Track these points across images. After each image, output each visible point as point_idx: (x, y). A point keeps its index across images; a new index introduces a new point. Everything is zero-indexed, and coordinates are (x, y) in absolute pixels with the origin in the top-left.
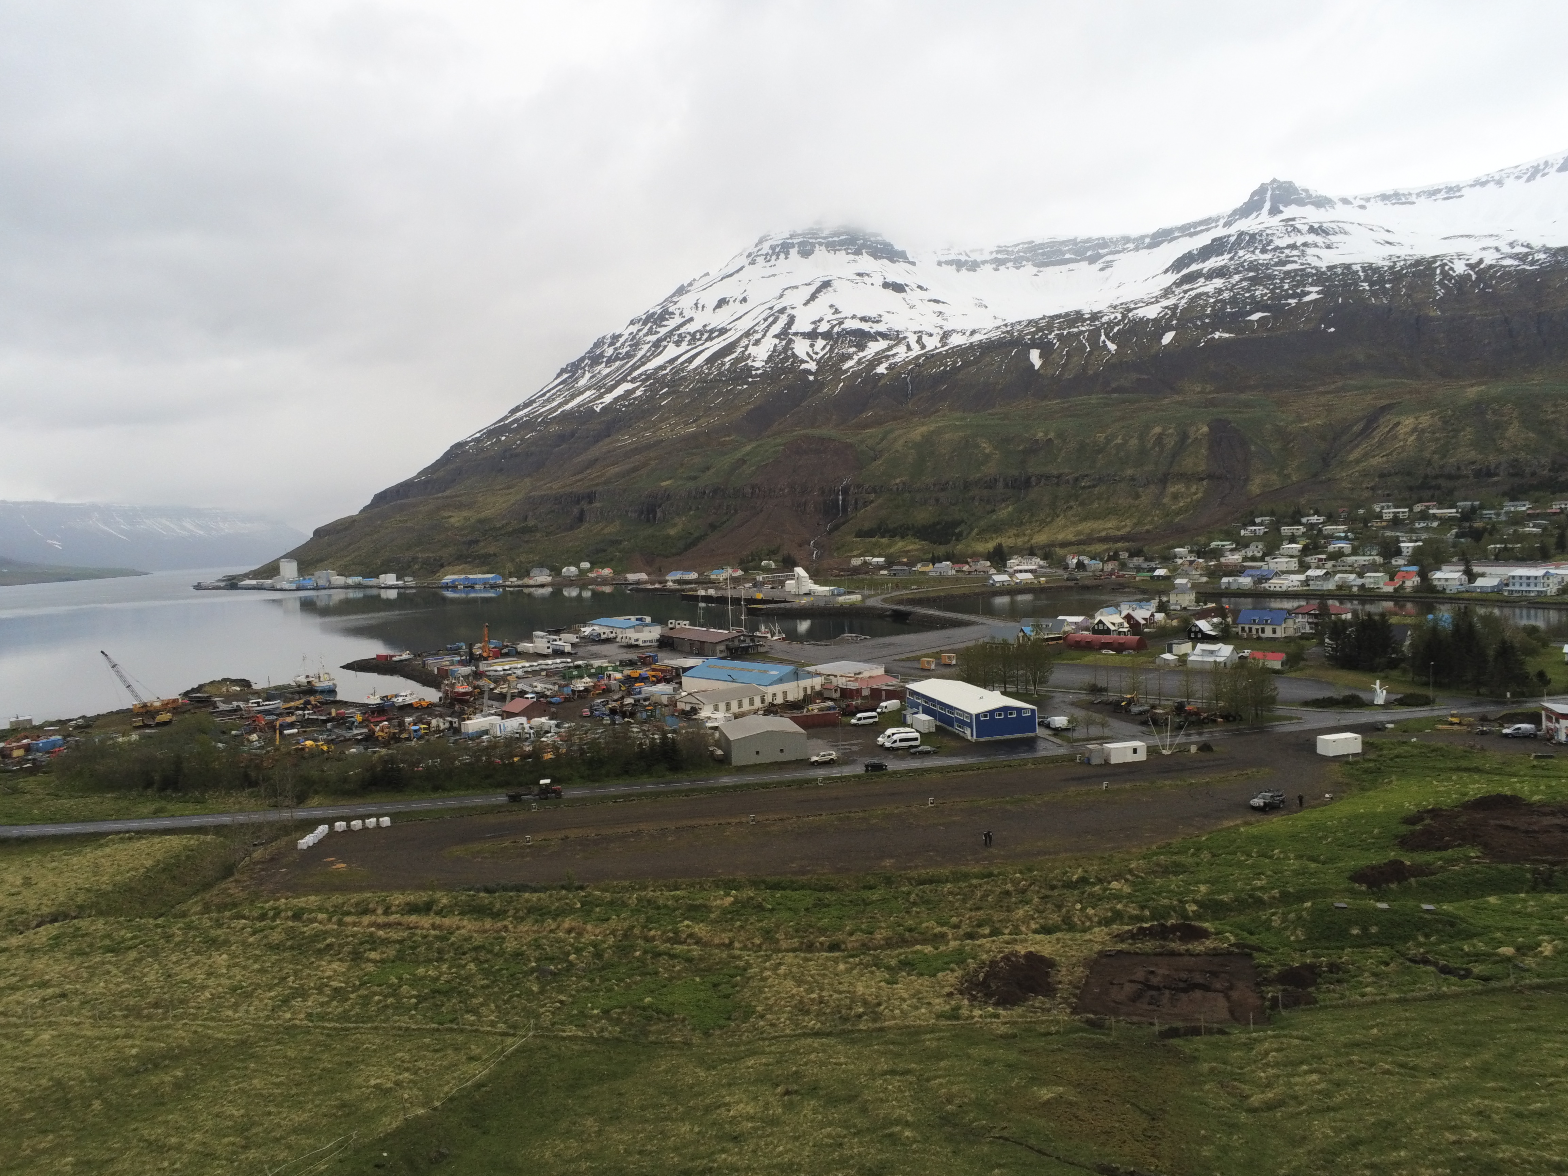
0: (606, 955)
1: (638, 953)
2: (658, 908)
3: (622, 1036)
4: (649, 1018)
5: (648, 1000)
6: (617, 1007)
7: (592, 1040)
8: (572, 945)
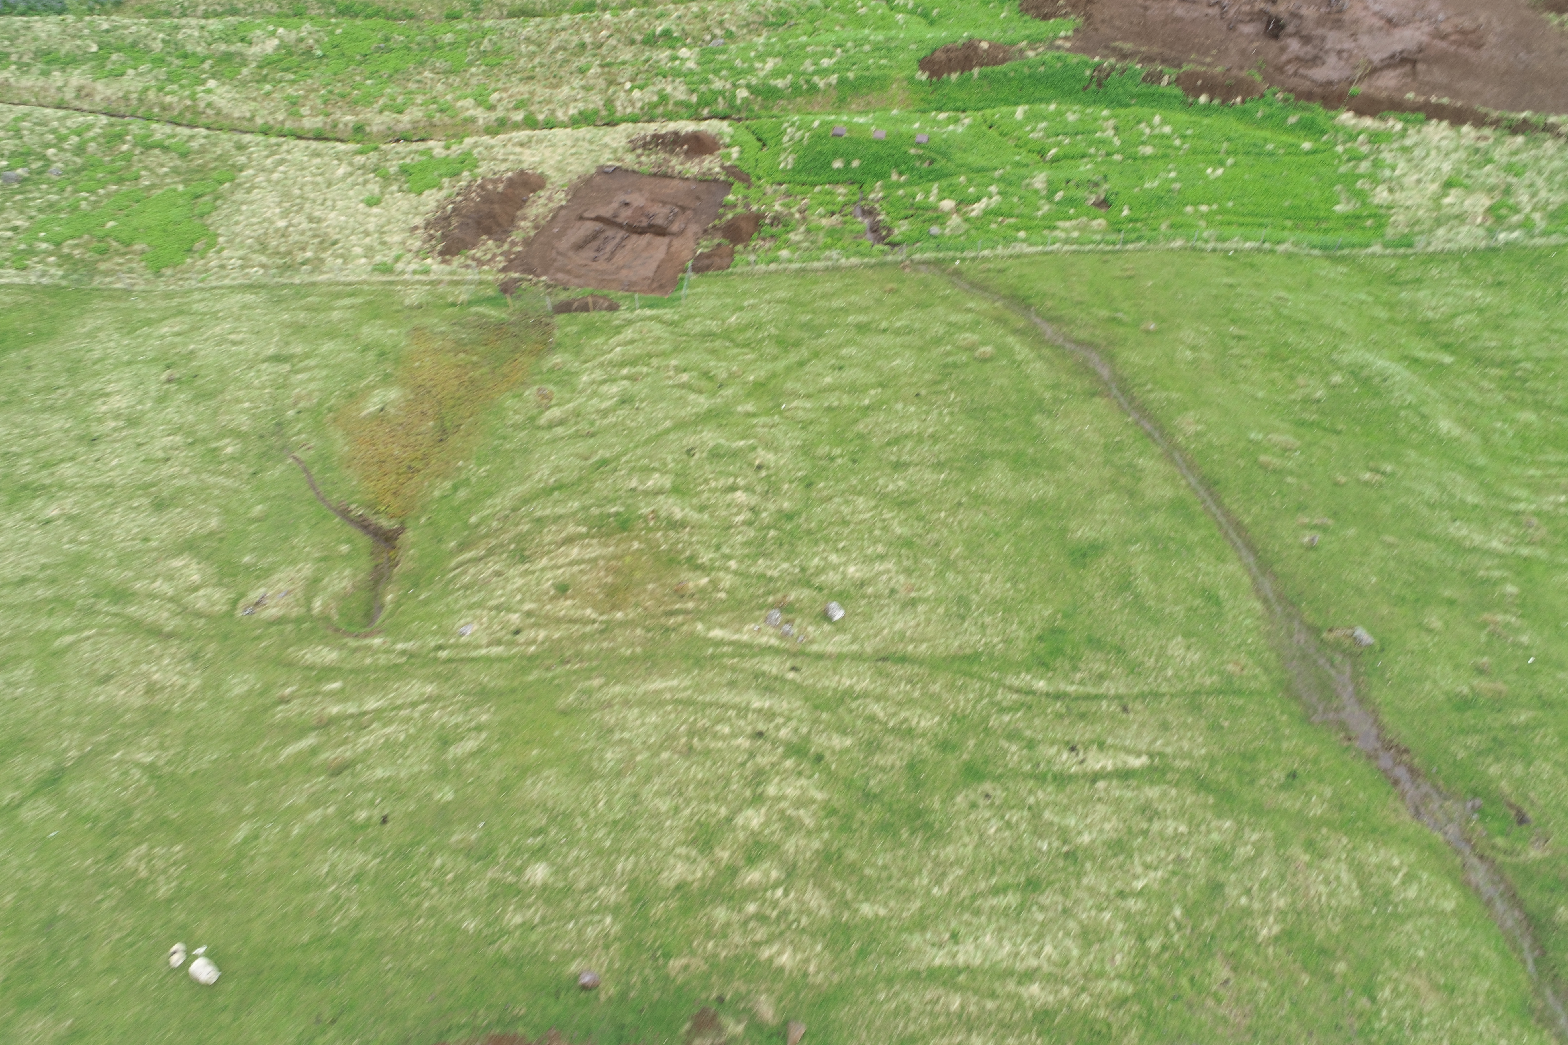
0: (90, 149)
1: (125, 147)
2: (185, 56)
3: (64, 283)
4: (103, 252)
5: (111, 224)
6: (71, 238)
7: (28, 288)
8: (54, 131)
